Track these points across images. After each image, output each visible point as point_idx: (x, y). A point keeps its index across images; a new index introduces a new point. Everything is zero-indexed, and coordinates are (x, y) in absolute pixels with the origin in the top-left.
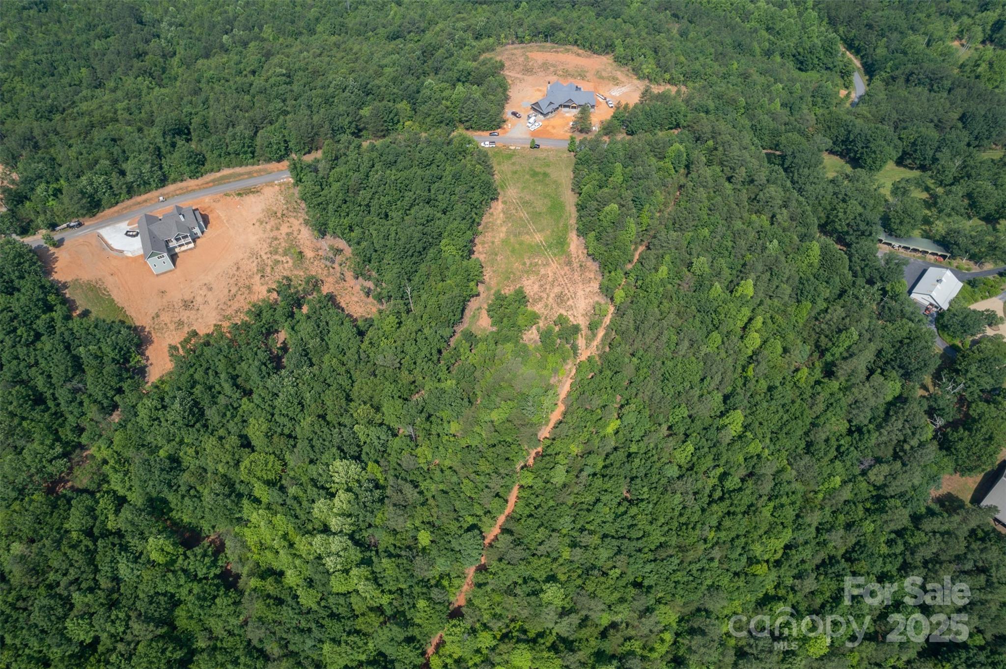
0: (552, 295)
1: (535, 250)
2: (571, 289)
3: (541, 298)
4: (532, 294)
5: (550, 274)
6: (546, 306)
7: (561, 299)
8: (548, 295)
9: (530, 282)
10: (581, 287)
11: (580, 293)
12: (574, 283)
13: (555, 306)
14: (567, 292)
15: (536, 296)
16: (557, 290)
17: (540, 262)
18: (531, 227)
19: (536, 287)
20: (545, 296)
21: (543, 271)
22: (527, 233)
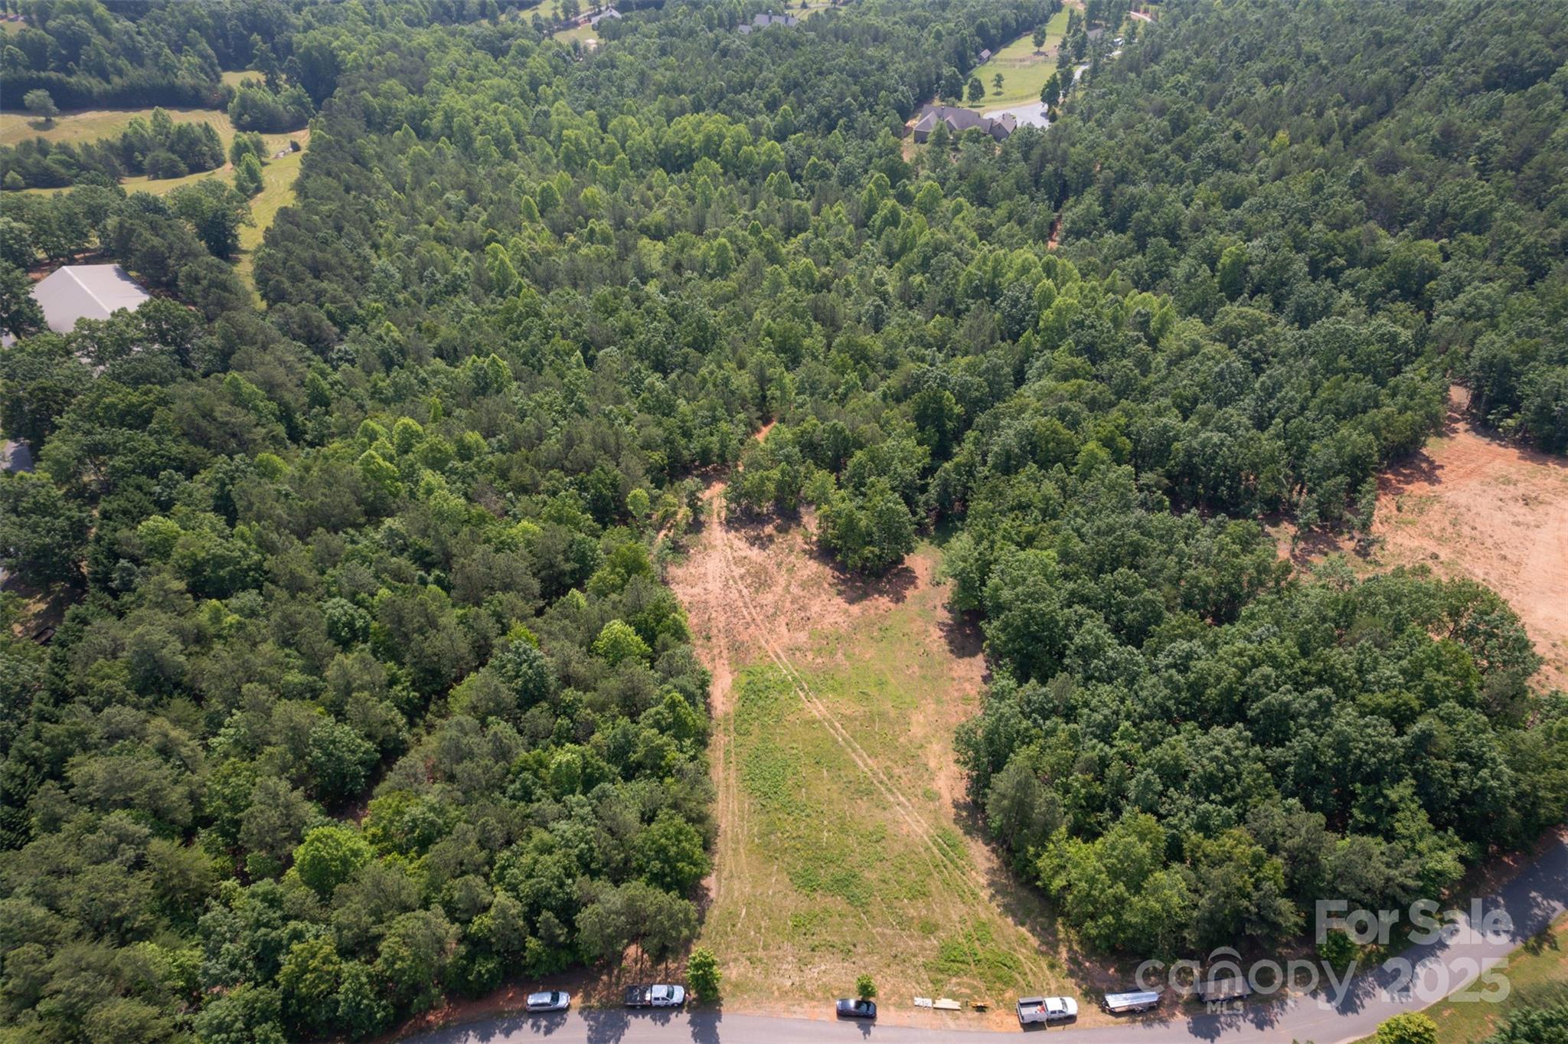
0: (779, 589)
1: (823, 682)
2: (735, 595)
3: (803, 586)
4: (824, 597)
5: (784, 629)
6: (791, 571)
7: (760, 580)
8: (787, 588)
9: (830, 619)
10: (711, 598)
11: (715, 586)
12: (728, 607)
13: (772, 568)
14: (745, 591)
15: (814, 590)
16: (768, 598)
17: (810, 657)
18: (841, 734)
19: (815, 608)
20: (795, 590)
21: (802, 637)
22: (851, 719)
